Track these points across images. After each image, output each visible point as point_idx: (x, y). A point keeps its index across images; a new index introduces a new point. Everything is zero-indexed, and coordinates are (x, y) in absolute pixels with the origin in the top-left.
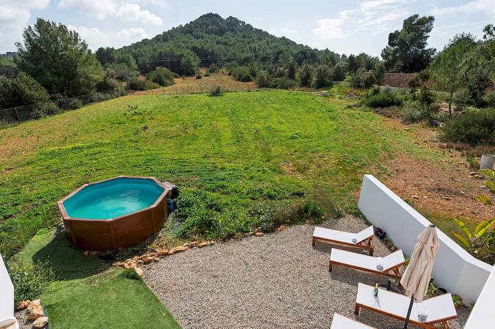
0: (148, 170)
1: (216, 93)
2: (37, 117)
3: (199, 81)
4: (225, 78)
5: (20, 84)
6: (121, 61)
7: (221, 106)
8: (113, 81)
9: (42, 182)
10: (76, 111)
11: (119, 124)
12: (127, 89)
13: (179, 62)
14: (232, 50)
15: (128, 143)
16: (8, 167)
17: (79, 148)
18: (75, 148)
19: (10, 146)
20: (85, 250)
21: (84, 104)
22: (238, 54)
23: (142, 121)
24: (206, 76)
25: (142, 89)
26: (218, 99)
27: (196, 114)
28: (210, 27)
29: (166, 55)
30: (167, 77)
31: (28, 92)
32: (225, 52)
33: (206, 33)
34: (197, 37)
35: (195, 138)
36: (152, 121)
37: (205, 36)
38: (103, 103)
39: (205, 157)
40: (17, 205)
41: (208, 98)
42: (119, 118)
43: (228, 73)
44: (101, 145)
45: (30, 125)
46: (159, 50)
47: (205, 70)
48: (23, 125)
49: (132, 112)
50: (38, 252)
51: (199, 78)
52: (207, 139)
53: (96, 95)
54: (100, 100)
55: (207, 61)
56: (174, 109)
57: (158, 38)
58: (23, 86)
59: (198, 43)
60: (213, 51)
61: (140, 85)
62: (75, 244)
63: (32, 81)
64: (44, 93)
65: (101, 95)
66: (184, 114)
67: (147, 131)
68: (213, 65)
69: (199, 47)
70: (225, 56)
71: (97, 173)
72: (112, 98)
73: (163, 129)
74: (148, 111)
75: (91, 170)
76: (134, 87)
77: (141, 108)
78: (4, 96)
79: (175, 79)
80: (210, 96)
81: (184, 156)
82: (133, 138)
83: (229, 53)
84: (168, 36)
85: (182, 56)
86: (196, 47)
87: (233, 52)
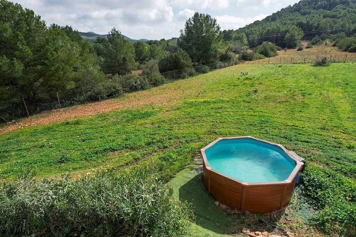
0: (263, 131)
1: (322, 63)
2: (184, 78)
3: (300, 52)
4: (328, 49)
5: (180, 56)
6: (236, 39)
7: (329, 76)
8: (231, 54)
9: (185, 125)
10: (205, 74)
11: (235, 86)
12: (239, 59)
13: (283, 37)
14: (340, 22)
15: (243, 103)
16: (167, 109)
17: (208, 102)
18: (205, 102)
19: (169, 95)
20: (216, 200)
21: (211, 70)
22: (347, 25)
23: (252, 85)
24: (307, 48)
25: (251, 60)
26: (324, 69)
27: (302, 82)
28: (319, 3)
29: (273, 32)
30: (272, 50)
31: (182, 61)
32: (333, 24)
33: (314, 9)
34: (304, 14)
35: (305, 106)
36: (261, 86)
37: (312, 11)
38: (222, 69)
39: (323, 129)
40: (170, 139)
41: (312, 68)
42: (234, 81)
43: (332, 44)
44: (223, 101)
45: (180, 82)
46: (267, 28)
47: (308, 43)
48: (176, 82)
49: (244, 77)
50: (182, 187)
51: (300, 49)
52: (320, 109)
53: (219, 63)
54: (221, 67)
55: (310, 35)
56: (280, 77)
57: (267, 19)
58: (180, 57)
59: (303, 19)
60: (319, 24)
61: (250, 56)
62: (209, 191)
63: (185, 54)
64: (189, 62)
65: (222, 64)
66: (290, 82)
67: (257, 94)
68: (317, 38)
69: (305, 22)
70: (332, 28)
71: (221, 125)
72: (229, 66)
73: (272, 94)
74: (256, 77)
75: (217, 122)
76: (245, 58)
77: (250, 75)
78: (170, 63)
79: (278, 51)
80: (314, 66)
81: (297, 123)
82: (247, 99)
83: (337, 25)
84: (277, 16)
85: (287, 31)
86: (302, 23)
87: (342, 23)
